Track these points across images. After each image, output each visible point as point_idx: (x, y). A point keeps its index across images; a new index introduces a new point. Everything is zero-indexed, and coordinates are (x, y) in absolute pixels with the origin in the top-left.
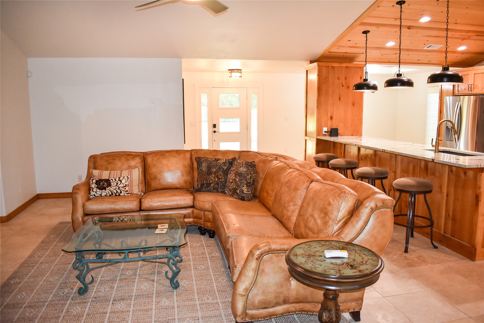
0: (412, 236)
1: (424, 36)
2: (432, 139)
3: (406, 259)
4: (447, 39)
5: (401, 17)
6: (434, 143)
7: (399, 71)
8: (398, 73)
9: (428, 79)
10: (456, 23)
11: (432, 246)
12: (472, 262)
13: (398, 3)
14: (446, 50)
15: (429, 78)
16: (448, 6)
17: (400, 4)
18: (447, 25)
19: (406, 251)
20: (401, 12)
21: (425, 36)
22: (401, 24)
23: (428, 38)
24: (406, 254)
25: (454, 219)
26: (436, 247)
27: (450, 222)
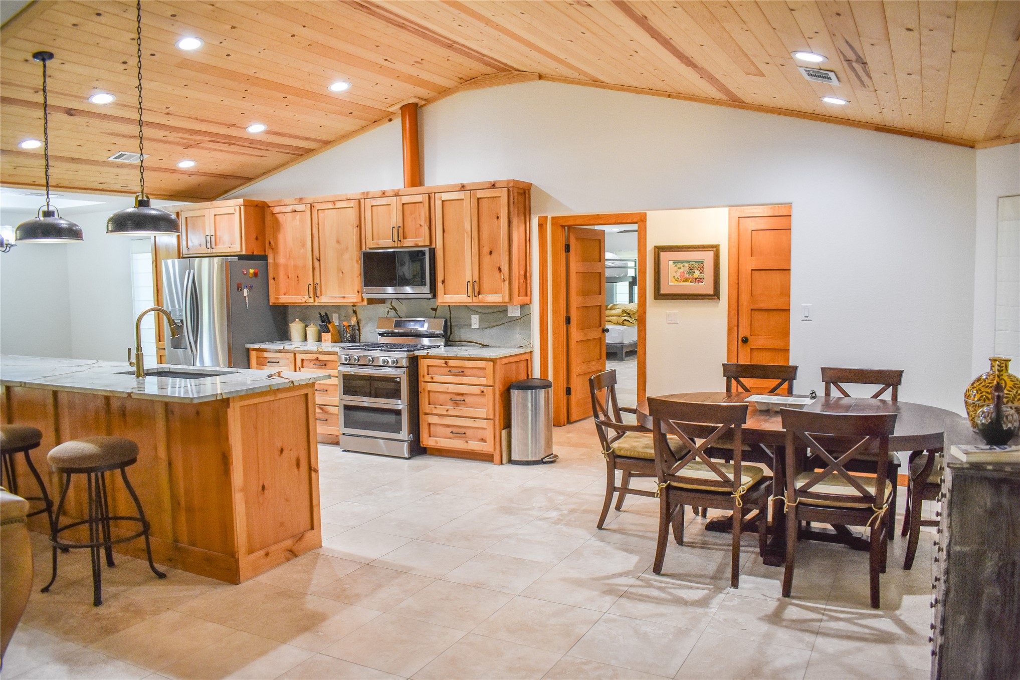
0: (111, 563)
1: (105, 133)
2: (129, 350)
3: (98, 620)
4: (141, 143)
5: (44, 87)
6: (134, 360)
7: (48, 205)
8: (45, 209)
9: (108, 223)
10: (168, 114)
11: (153, 574)
13: (36, 55)
14: (142, 166)
15: (110, 220)
16: (140, 75)
17: (41, 57)
18: (141, 115)
19: (98, 602)
20: (44, 76)
21: (108, 134)
22: (46, 102)
23: (114, 139)
24: (97, 610)
25: (190, 510)
26: (161, 576)
27: (183, 517)
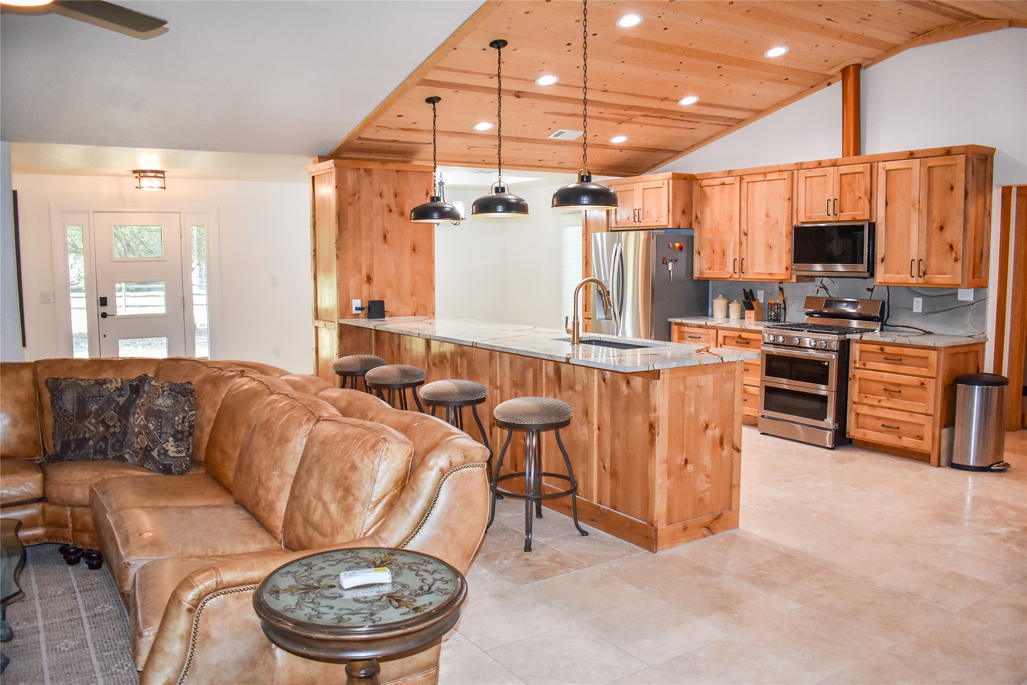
0: (539, 515)
1: (547, 113)
2: (567, 318)
3: (529, 565)
4: (585, 121)
5: (499, 73)
6: (570, 326)
7: (500, 181)
8: (497, 185)
9: (553, 198)
10: (605, 91)
11: (578, 532)
12: (651, 554)
13: (492, 44)
14: (585, 143)
15: (555, 195)
16: (585, 55)
17: (496, 46)
18: (585, 94)
19: (528, 548)
20: (499, 63)
21: (550, 113)
22: (500, 87)
23: (555, 118)
24: (528, 555)
25: (614, 475)
26: (584, 533)
27: (608, 481)
